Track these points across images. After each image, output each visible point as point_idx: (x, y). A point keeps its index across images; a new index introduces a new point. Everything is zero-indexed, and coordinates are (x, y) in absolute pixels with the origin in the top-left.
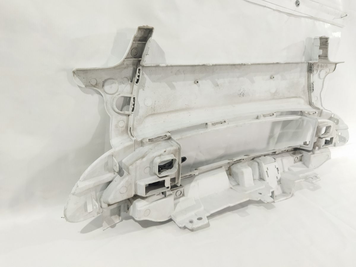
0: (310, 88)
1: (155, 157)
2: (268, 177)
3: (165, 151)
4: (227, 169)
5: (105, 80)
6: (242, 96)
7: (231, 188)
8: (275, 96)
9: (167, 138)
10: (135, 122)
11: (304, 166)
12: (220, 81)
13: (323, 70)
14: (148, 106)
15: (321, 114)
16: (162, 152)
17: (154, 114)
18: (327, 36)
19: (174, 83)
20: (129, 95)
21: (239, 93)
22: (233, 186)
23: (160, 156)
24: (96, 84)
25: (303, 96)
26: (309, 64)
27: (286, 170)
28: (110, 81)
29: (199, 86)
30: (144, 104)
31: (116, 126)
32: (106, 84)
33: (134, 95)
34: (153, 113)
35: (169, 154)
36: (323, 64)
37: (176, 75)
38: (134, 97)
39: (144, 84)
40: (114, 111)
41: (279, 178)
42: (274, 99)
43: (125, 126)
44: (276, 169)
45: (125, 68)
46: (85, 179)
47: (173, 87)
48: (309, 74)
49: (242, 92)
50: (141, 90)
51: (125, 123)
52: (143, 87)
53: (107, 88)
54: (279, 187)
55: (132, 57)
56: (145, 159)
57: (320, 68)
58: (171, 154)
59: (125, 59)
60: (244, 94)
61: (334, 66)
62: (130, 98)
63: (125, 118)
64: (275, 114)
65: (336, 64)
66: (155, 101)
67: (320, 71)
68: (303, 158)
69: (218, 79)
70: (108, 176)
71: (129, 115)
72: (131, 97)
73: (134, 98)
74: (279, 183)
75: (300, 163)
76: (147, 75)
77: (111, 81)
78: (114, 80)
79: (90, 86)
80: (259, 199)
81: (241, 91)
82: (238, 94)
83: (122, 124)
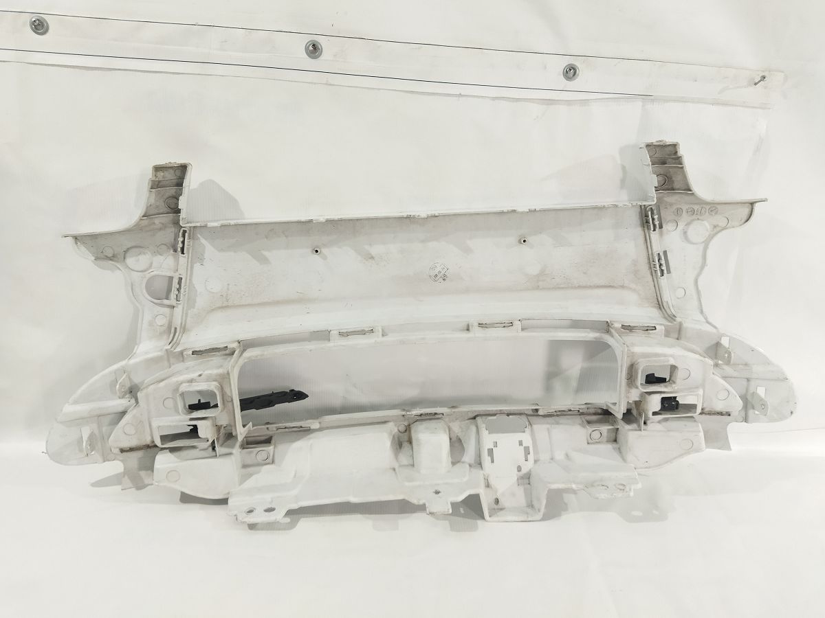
0: (658, 265)
1: (181, 383)
2: (493, 461)
3: (200, 375)
4: (402, 428)
5: (128, 248)
6: (441, 280)
7: (394, 469)
8: (540, 282)
9: (227, 352)
10: (189, 319)
11: (616, 455)
12: (376, 250)
13: (696, 222)
14: (214, 293)
15: (677, 332)
16: (195, 375)
17: (227, 307)
18: (669, 140)
19: (266, 253)
20: (169, 274)
21: (433, 273)
22: (401, 466)
23: (191, 381)
24: (114, 256)
25: (633, 286)
26: (643, 207)
27: (559, 456)
28: (134, 250)
29: (325, 258)
30: (206, 289)
31: (151, 324)
32: (128, 255)
33: (182, 272)
34: (224, 305)
35: (207, 381)
36: (696, 207)
37: (267, 238)
38: (181, 276)
39: (202, 255)
40: (146, 298)
41: (524, 471)
42: (538, 288)
43: (167, 325)
44: (522, 448)
45: (160, 229)
46: (76, 402)
47: (264, 260)
48: (646, 231)
49: (440, 272)
50: (197, 266)
51: (168, 319)
52: (201, 260)
53: (130, 261)
54: (520, 492)
55: (169, 210)
56: (162, 384)
57: (685, 218)
58: (214, 381)
59: (143, 216)
60: (445, 275)
61: (746, 211)
62: (171, 278)
63: (167, 310)
64: (517, 323)
65: (752, 204)
66: (228, 284)
67: (688, 224)
68: (620, 437)
69: (370, 245)
70: (118, 403)
71: (174, 307)
72: (173, 277)
73: (180, 279)
74: (527, 481)
75: (610, 446)
76: (206, 239)
77: (137, 250)
78: (141, 249)
79: (104, 259)
80: (421, 502)
81: (439, 269)
82: (430, 276)
83: (162, 321)
